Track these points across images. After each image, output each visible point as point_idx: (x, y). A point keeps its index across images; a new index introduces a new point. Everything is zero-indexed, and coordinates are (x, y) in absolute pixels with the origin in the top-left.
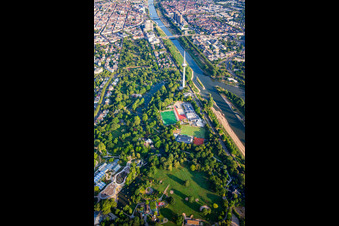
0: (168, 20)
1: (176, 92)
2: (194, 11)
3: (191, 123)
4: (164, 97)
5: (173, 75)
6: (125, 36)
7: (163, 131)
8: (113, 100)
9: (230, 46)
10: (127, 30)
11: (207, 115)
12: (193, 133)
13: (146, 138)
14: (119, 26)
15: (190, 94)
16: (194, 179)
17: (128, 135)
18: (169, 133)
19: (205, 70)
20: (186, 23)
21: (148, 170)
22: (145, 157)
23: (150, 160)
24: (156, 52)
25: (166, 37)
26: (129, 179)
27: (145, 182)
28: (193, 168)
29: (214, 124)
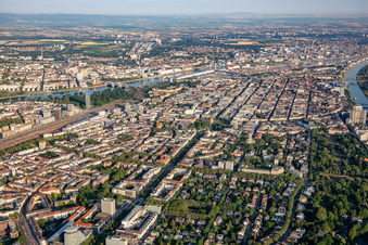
10: (315, 118)
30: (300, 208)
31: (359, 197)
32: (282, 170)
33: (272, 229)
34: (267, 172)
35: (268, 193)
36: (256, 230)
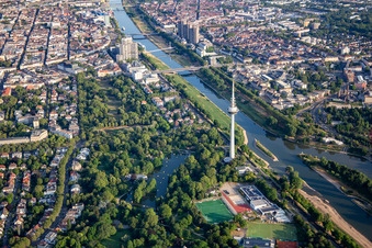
0: (166, 38)
1: (219, 167)
2: (220, 19)
3: (263, 217)
4: (196, 176)
5: (205, 137)
6: (77, 71)
7: (210, 231)
8: (88, 185)
9: (315, 83)
10: (79, 58)
11: (294, 202)
12: (273, 234)
14: (58, 51)
15: (249, 168)
17: (140, 242)
20: (208, 44)
24: (157, 99)
30: (75, 178)
31: (141, 149)
32: (45, 134)
33: (41, 214)
34: (26, 140)
35: (29, 168)
36: (19, 222)
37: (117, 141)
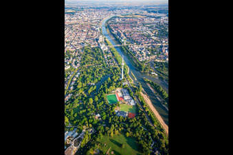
0: (114, 35)
1: (118, 81)
2: (130, 30)
3: (127, 103)
4: (109, 85)
5: (115, 70)
6: (85, 45)
7: (108, 108)
8: (75, 87)
9: (153, 52)
10: (87, 41)
11: (138, 97)
12: (128, 110)
13: (96, 113)
14: (83, 39)
15: (126, 83)
16: (128, 143)
17: (84, 111)
18: (112, 110)
19: (136, 67)
20: (125, 38)
21: (97, 136)
22: (95, 126)
23: (98, 129)
24: (105, 56)
25: (112, 46)
26: (83, 143)
27: (94, 145)
28: (128, 134)
29: (142, 104)
30: (73, 83)
31: (95, 74)
32: (69, 67)
37: (89, 71)
